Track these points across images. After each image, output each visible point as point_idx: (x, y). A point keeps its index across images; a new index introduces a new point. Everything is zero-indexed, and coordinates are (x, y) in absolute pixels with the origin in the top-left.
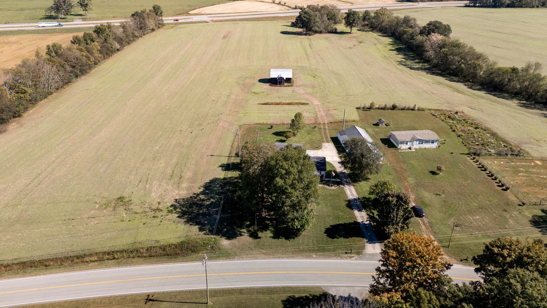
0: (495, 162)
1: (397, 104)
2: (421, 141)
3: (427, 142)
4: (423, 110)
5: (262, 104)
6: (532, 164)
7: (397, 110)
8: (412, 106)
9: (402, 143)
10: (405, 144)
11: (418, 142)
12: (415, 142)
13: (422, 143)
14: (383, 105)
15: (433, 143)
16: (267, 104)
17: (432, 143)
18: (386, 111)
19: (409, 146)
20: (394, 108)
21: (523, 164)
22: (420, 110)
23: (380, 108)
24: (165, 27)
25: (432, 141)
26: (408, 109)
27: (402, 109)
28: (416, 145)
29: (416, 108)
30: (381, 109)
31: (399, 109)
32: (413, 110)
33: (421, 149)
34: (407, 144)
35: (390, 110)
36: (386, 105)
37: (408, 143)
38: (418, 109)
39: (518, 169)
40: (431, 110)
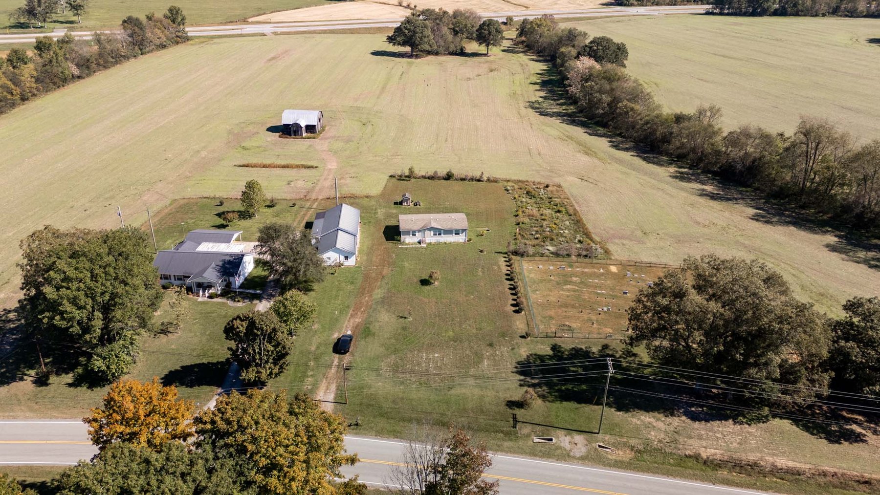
0: (541, 266)
1: (453, 172)
3: (448, 232)
4: (496, 181)
5: (240, 166)
6: (602, 271)
7: (454, 180)
8: (477, 174)
9: (407, 233)
10: (411, 236)
11: (432, 232)
13: (439, 234)
14: (431, 173)
15: (458, 234)
16: (247, 166)
17: (456, 234)
18: (437, 182)
19: (419, 239)
20: (449, 177)
21: (586, 270)
22: (492, 181)
23: (427, 175)
24: (191, 42)
25: (456, 230)
26: (472, 179)
27: (463, 179)
28: (430, 238)
29: (485, 178)
30: (429, 178)
31: (456, 180)
32: (479, 180)
33: (439, 243)
34: (414, 235)
35: (443, 181)
36: (436, 172)
37: (417, 234)
38: (489, 180)
39: (570, 279)
40: (509, 181)
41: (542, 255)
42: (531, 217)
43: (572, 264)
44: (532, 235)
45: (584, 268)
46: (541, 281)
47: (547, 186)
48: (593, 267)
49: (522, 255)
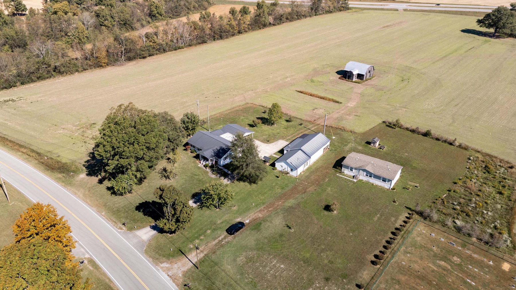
0: (433, 235)
1: (433, 132)
2: (370, 174)
3: (377, 177)
4: (466, 148)
5: (298, 92)
6: (491, 263)
7: (431, 138)
8: (451, 138)
9: (347, 167)
10: (349, 170)
11: (365, 173)
12: (361, 172)
13: (370, 176)
14: (414, 127)
15: (385, 181)
16: (302, 92)
17: (383, 180)
18: (416, 135)
19: (354, 174)
20: (426, 134)
21: (475, 256)
22: (462, 148)
23: (410, 129)
25: (383, 178)
26: (445, 141)
27: (438, 139)
28: (363, 177)
29: (457, 144)
30: (411, 131)
31: (432, 138)
32: (451, 144)
33: (367, 183)
34: (351, 170)
35: (422, 136)
36: (417, 128)
37: (354, 170)
38: (460, 146)
39: (450, 257)
41: (444, 225)
42: (467, 189)
43: (467, 244)
44: (454, 204)
45: (475, 253)
46: (421, 247)
47: (511, 167)
48: (485, 256)
49: (425, 219)
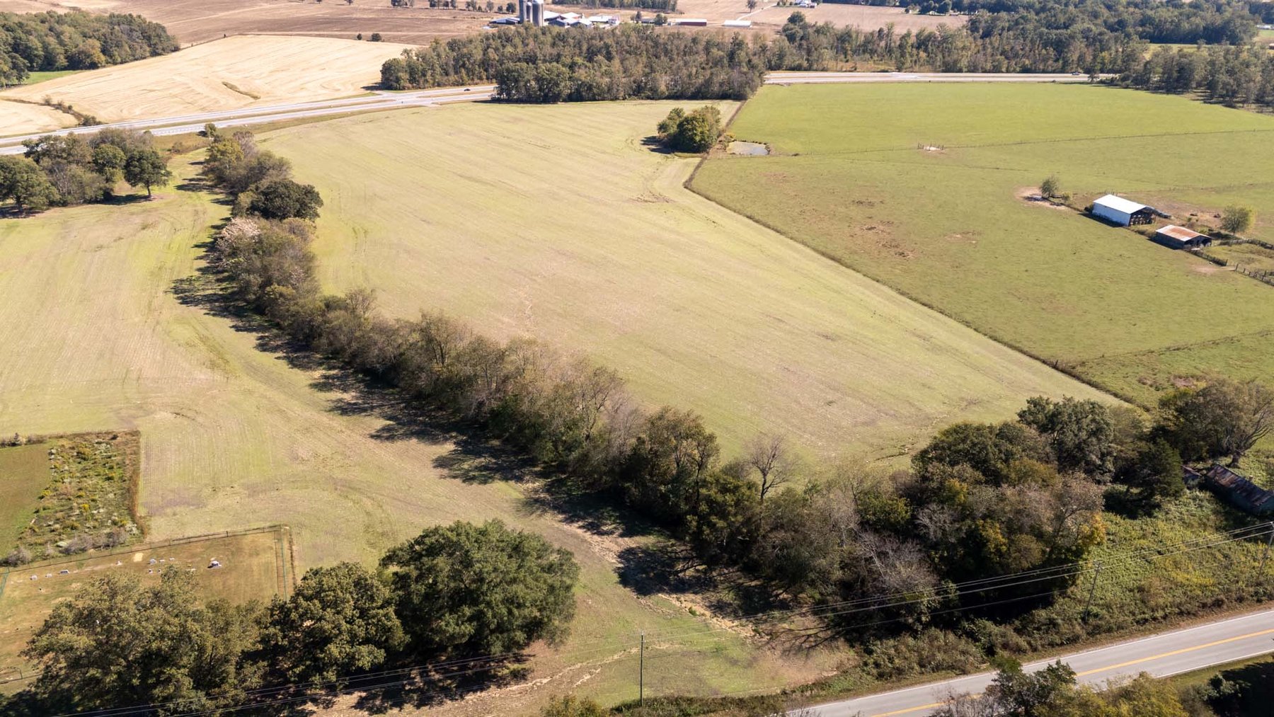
0: (35, 576)
6: (120, 564)
8: (8, 436)
21: (98, 568)
29: (23, 440)
32: (14, 445)
39: (68, 588)
40: (62, 437)
41: (45, 557)
42: (61, 497)
44: (50, 525)
45: (97, 565)
47: (115, 438)
48: (111, 561)
49: (15, 565)
